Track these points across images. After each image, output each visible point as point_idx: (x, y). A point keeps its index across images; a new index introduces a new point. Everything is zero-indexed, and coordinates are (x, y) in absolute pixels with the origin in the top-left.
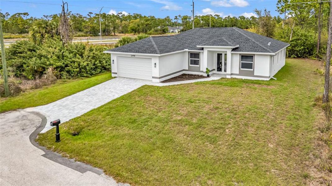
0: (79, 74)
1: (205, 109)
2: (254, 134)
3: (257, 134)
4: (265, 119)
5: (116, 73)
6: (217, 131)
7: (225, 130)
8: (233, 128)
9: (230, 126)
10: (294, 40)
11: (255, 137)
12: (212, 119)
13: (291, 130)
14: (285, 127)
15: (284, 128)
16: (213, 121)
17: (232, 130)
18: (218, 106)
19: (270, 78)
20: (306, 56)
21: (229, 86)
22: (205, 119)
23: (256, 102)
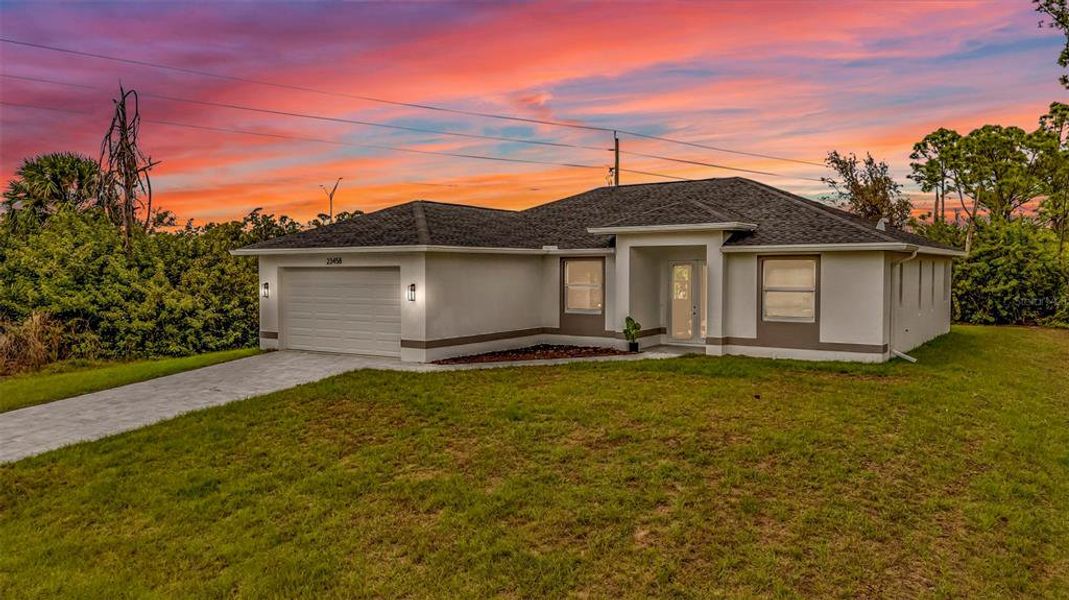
0: (149, 344)
1: (566, 443)
2: (786, 554)
3: (806, 552)
4: (857, 486)
5: (274, 336)
6: (585, 534)
7: (632, 530)
8: (675, 525)
9: (662, 512)
10: (981, 255)
11: (789, 569)
12: (581, 480)
13: (1002, 545)
14: (965, 527)
15: (964, 531)
16: (581, 490)
17: (666, 530)
18: (628, 431)
19: (887, 356)
20: (1028, 319)
21: (707, 375)
22: (546, 480)
23: (816, 425)
